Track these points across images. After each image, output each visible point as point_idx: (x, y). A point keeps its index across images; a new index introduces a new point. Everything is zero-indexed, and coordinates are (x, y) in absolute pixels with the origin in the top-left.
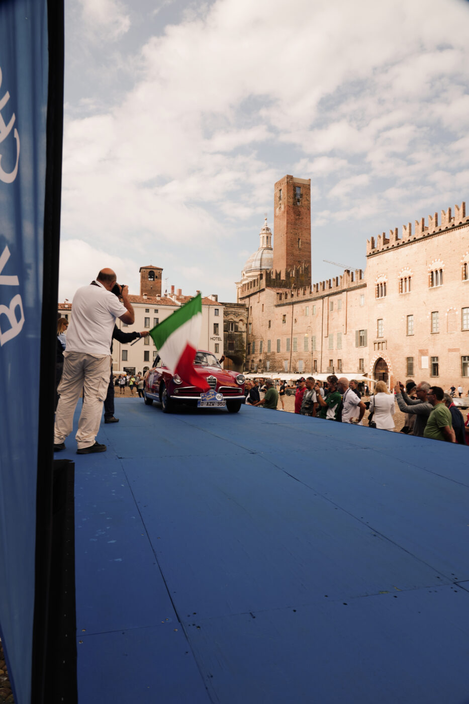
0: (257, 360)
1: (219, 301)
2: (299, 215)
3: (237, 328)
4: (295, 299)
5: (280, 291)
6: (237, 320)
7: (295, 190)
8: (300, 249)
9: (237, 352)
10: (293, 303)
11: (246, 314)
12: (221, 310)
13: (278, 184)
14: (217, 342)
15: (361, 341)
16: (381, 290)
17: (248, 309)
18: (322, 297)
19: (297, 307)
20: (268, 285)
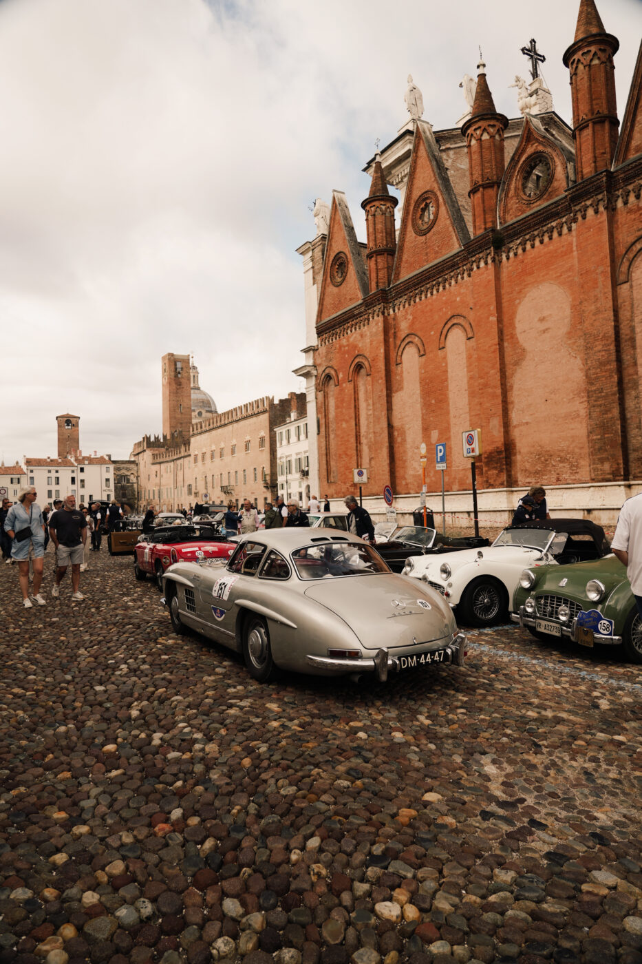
0: (142, 506)
1: (112, 459)
2: (180, 385)
3: (128, 481)
4: (161, 460)
5: (154, 453)
6: (129, 474)
7: (176, 365)
8: (182, 413)
9: (129, 499)
10: (160, 463)
11: (136, 469)
12: (112, 467)
13: (163, 358)
14: (109, 493)
15: (190, 492)
16: (196, 461)
17: (137, 465)
18: (173, 461)
19: (163, 466)
20: (147, 447)
